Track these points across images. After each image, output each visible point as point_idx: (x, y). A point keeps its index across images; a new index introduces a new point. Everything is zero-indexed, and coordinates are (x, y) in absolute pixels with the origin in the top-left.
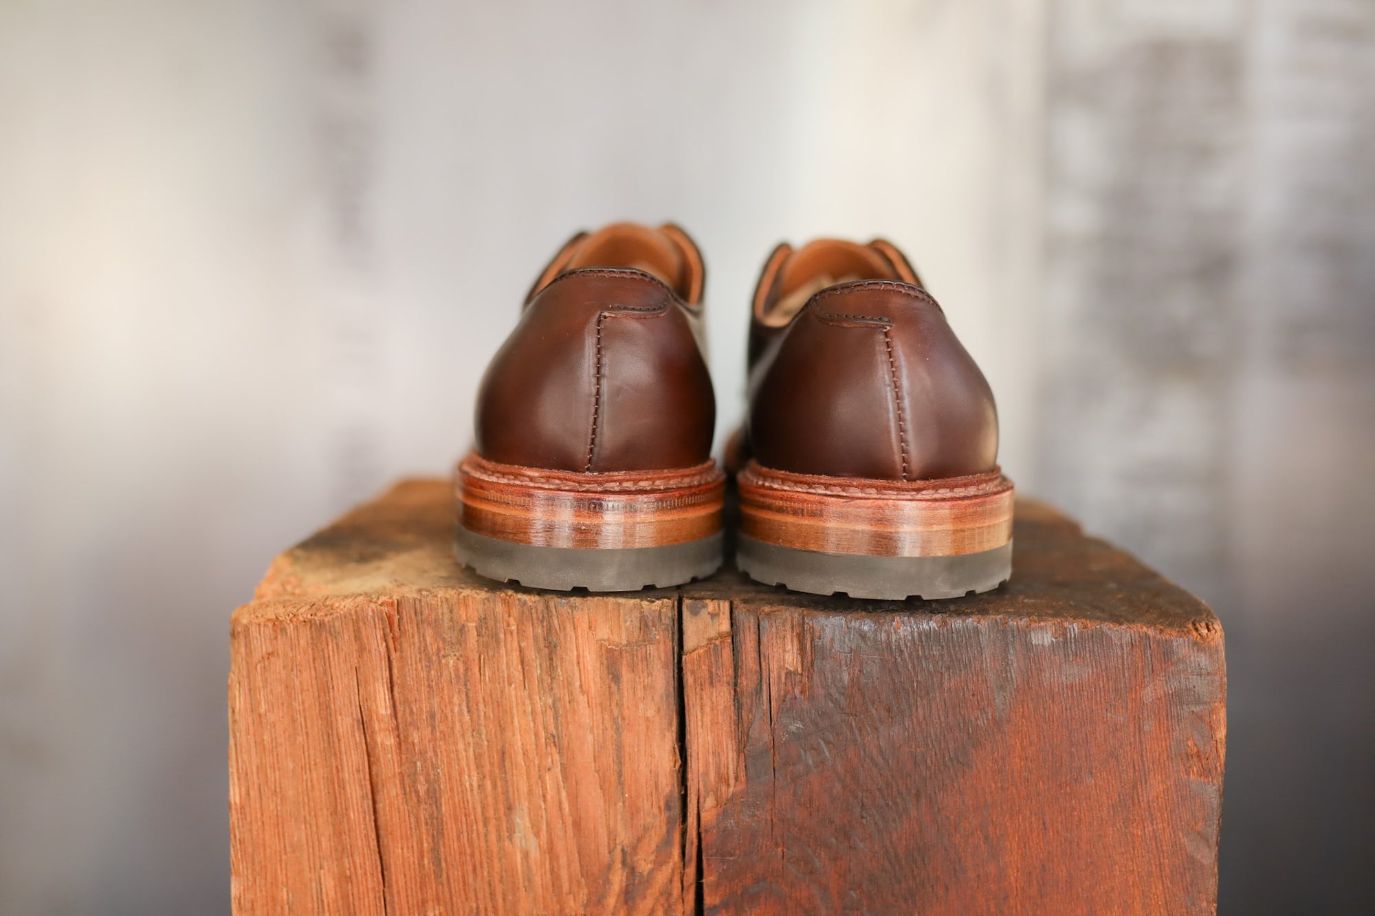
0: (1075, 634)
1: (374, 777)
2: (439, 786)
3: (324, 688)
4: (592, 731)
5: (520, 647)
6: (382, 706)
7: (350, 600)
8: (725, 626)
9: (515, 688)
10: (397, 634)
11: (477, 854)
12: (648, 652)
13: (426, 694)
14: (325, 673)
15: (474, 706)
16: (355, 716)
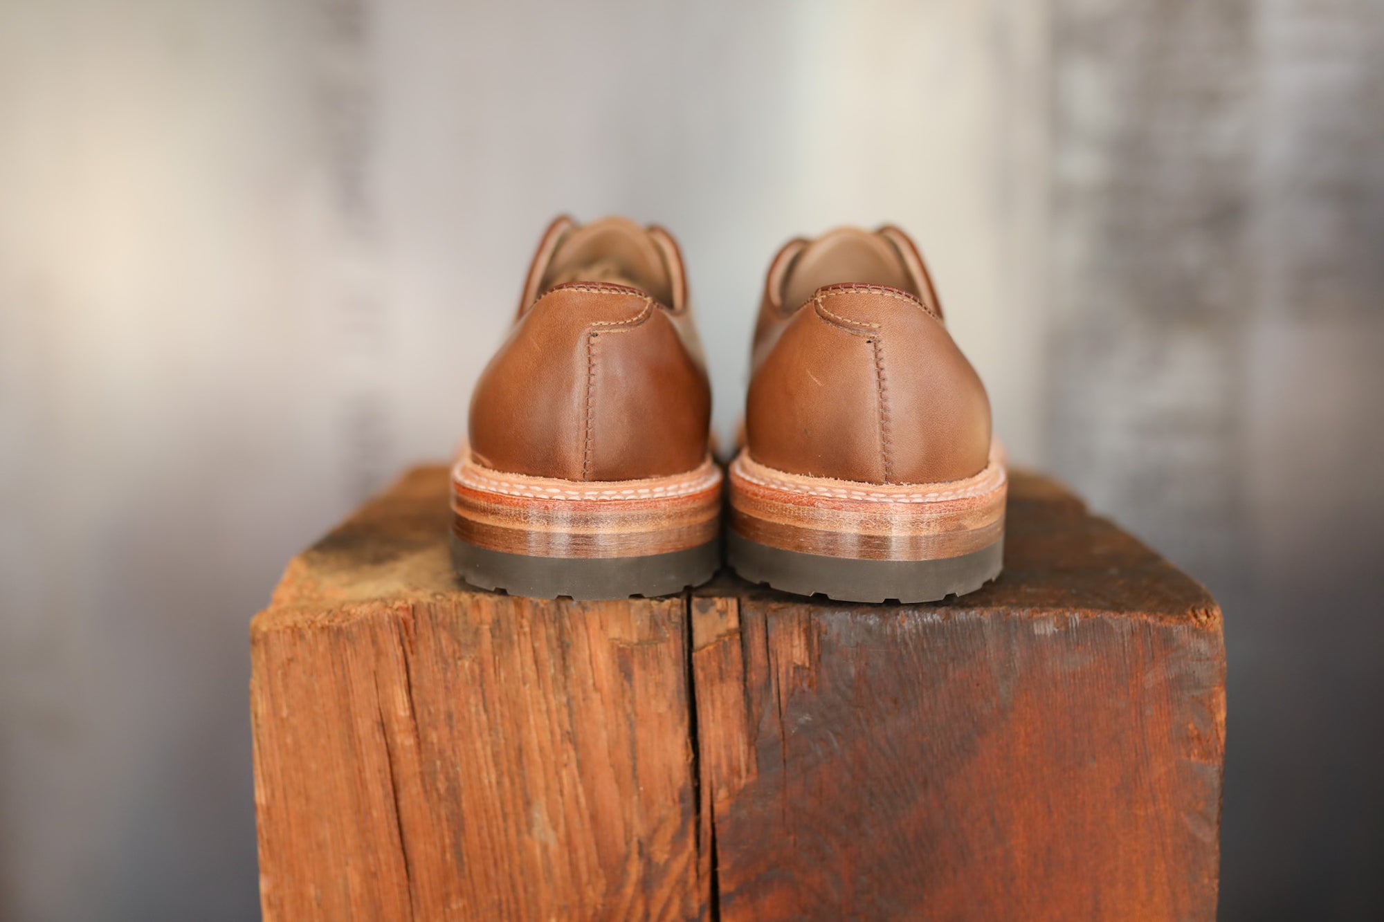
0: (1076, 625)
1: (396, 776)
2: (459, 784)
3: (345, 691)
4: (606, 727)
5: (533, 647)
6: (401, 709)
7: (366, 606)
8: (733, 623)
9: (530, 687)
10: (413, 637)
11: (498, 848)
12: (659, 650)
13: (443, 695)
14: (344, 676)
15: (491, 706)
16: (374, 718)
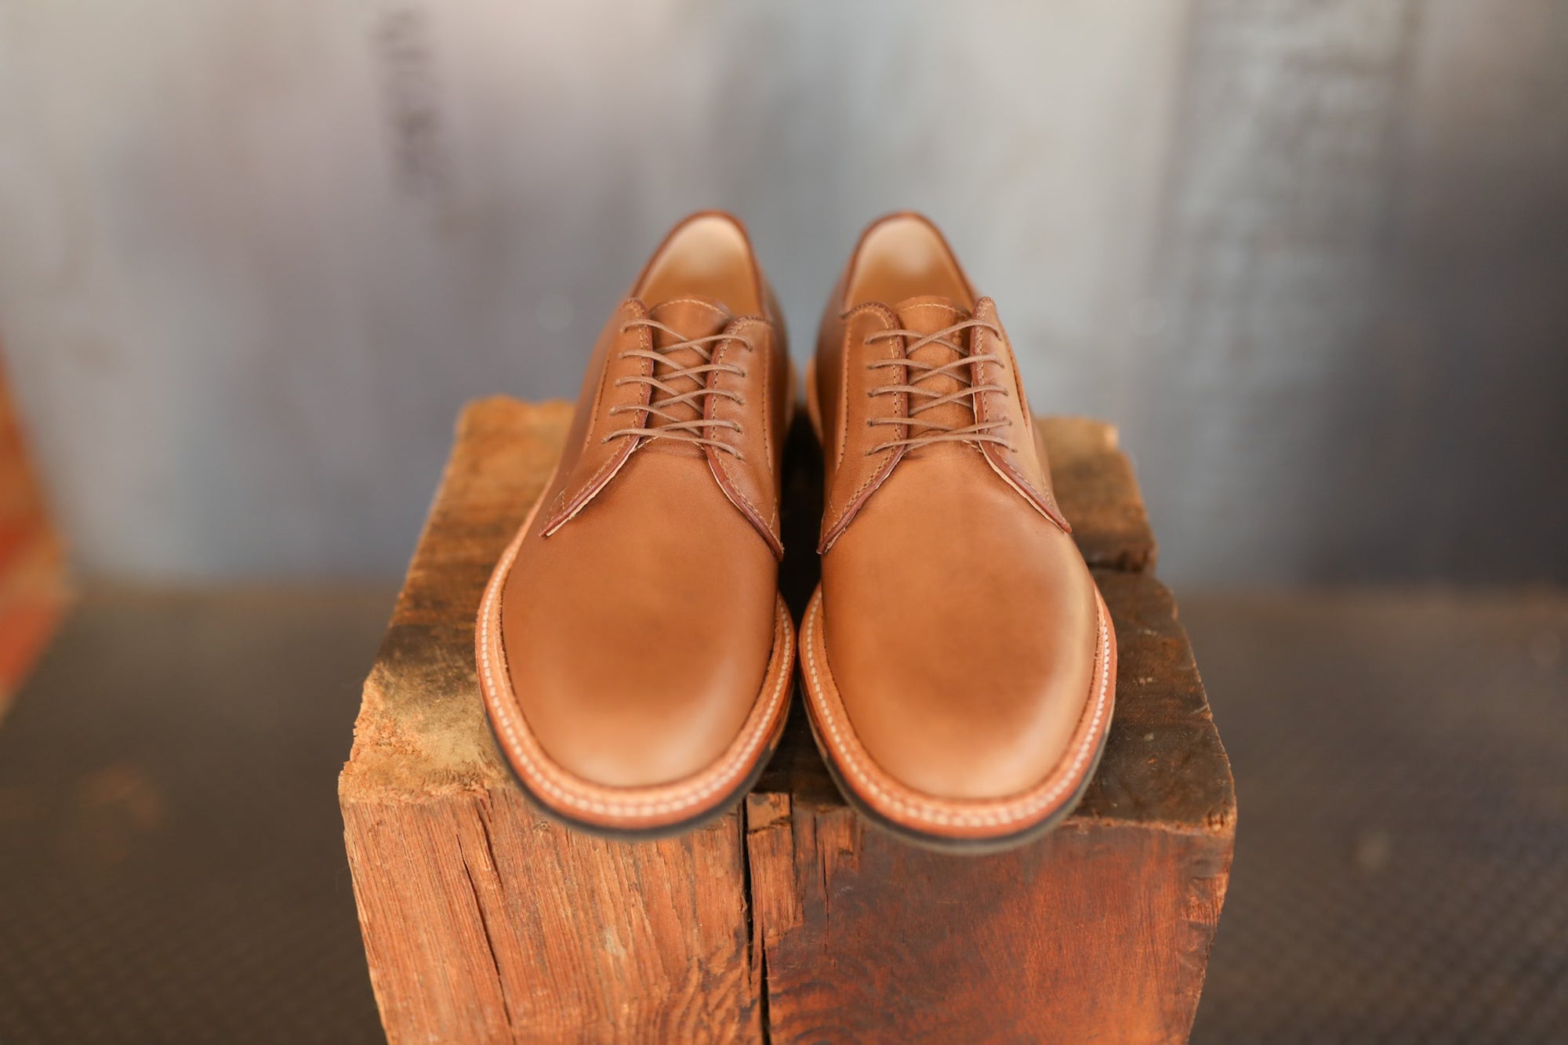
1: (482, 905)
2: (539, 915)
3: (431, 848)
4: (669, 881)
7: (445, 787)
8: (785, 812)
9: (600, 851)
10: (490, 811)
11: (575, 958)
13: (521, 854)
14: (430, 838)
15: (565, 863)
16: (460, 869)
